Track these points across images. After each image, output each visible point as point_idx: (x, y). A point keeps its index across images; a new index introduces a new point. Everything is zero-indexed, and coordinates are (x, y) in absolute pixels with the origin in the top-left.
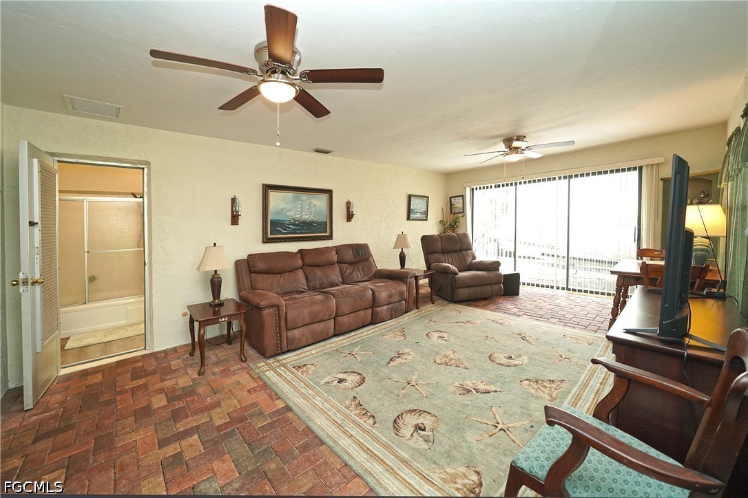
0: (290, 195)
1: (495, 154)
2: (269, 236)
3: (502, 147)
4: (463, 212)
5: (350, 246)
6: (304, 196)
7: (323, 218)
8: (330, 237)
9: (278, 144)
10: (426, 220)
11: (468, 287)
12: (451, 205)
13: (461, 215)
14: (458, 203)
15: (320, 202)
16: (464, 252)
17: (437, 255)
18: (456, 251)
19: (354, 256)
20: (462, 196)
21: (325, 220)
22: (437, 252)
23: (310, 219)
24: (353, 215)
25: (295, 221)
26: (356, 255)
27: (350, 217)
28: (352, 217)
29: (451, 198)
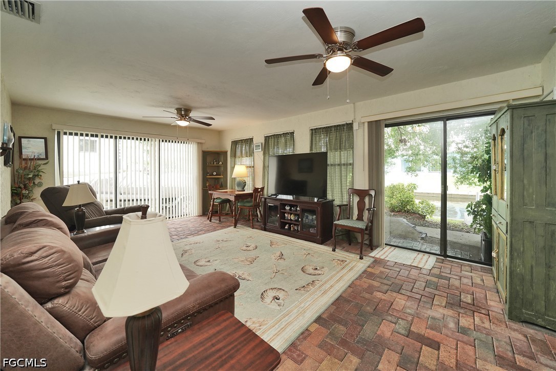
4: (47, 158)
9: (348, 101)
12: (21, 147)
13: (42, 162)
14: (35, 146)
20: (45, 139)
29: (21, 138)
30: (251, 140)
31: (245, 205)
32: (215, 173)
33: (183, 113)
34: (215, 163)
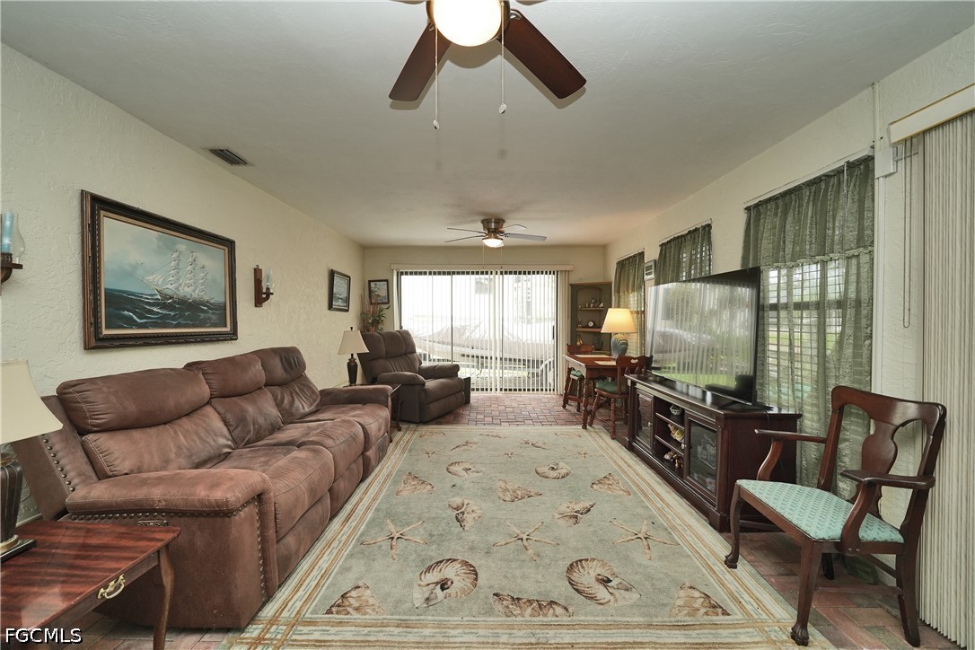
0: (152, 235)
1: (470, 233)
2: (105, 332)
3: (480, 227)
4: (388, 303)
5: (275, 351)
6: (183, 244)
7: (217, 295)
8: (232, 336)
10: (347, 311)
11: (437, 400)
12: (370, 291)
13: (386, 306)
14: (381, 290)
15: (212, 261)
16: (409, 355)
17: (382, 361)
18: (401, 355)
19: (286, 370)
20: (387, 281)
21: (222, 300)
22: (381, 358)
23: (195, 295)
24: (269, 294)
25: (165, 297)
26: (288, 369)
27: (261, 297)
28: (267, 298)
29: (370, 282)
30: (642, 254)
31: (606, 388)
32: (591, 324)
33: (493, 226)
34: (592, 305)
